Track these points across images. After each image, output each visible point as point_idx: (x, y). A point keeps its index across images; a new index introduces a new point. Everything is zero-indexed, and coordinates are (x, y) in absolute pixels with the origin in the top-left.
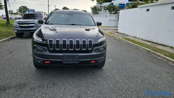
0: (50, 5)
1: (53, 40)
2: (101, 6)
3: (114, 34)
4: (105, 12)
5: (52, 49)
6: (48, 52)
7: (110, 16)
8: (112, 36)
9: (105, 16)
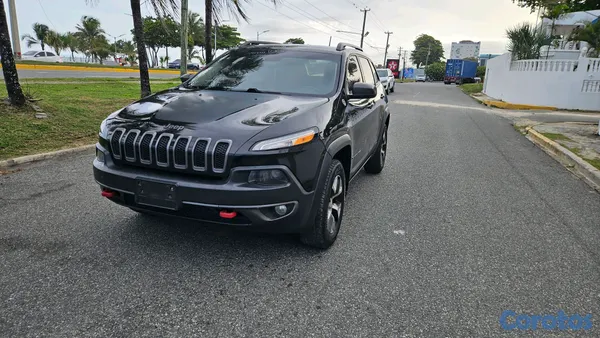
0: (367, 34)
1: (124, 130)
2: (553, 27)
3: (566, 142)
4: (574, 50)
5: (118, 157)
6: (111, 164)
7: (591, 66)
8: (552, 147)
9: (566, 67)
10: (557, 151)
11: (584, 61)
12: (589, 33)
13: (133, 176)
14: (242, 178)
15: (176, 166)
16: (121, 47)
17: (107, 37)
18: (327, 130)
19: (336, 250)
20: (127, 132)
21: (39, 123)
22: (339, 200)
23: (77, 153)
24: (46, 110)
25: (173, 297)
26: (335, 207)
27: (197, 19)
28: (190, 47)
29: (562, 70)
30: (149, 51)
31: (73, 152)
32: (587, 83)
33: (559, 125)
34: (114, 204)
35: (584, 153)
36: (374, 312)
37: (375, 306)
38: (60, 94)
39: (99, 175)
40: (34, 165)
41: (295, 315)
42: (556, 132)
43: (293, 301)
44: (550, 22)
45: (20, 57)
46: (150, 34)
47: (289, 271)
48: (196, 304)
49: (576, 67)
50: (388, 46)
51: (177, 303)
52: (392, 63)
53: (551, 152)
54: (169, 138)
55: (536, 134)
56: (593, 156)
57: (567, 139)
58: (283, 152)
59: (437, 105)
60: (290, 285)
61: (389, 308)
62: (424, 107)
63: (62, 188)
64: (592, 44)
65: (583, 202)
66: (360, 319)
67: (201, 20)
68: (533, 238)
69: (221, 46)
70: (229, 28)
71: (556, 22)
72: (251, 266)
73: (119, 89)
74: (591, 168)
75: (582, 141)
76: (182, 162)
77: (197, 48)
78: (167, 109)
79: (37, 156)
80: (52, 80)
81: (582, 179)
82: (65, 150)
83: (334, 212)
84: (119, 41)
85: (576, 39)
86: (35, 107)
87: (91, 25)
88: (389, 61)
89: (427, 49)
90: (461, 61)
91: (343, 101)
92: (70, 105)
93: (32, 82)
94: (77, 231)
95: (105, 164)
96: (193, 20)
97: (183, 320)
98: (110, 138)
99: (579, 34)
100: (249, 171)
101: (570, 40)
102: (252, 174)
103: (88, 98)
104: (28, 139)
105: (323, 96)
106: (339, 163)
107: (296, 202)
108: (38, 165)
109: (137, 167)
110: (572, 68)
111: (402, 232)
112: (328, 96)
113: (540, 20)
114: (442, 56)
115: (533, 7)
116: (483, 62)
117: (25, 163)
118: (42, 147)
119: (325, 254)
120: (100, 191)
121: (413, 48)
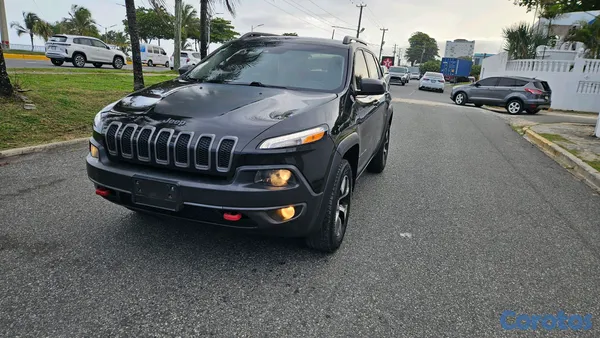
0: (363, 29)
1: (120, 124)
2: (550, 26)
3: (564, 143)
4: (570, 50)
5: (114, 153)
6: (106, 160)
7: (587, 68)
8: (550, 148)
9: (562, 68)
10: (555, 152)
11: (580, 62)
12: (584, 34)
13: (131, 174)
14: (248, 178)
15: (178, 164)
16: (112, 38)
17: (98, 28)
18: (336, 128)
19: (342, 253)
20: (123, 126)
21: (28, 114)
22: (346, 201)
23: (67, 146)
24: (35, 101)
25: (172, 304)
26: (342, 209)
27: (191, 10)
28: (184, 40)
29: (559, 70)
30: (142, 42)
31: (64, 145)
32: (582, 84)
33: (556, 126)
34: (107, 202)
35: (583, 155)
36: (386, 322)
37: (387, 314)
38: (50, 84)
39: (93, 171)
40: (22, 159)
41: (304, 324)
42: (553, 133)
43: (301, 310)
44: (547, 21)
45: (8, 46)
46: (143, 25)
47: (295, 276)
48: (198, 312)
49: (572, 67)
50: (383, 43)
51: (178, 311)
52: (387, 61)
53: (551, 154)
54: (169, 134)
55: (533, 133)
56: (592, 158)
57: (565, 140)
58: (291, 151)
59: (434, 104)
60: (297, 291)
61: (401, 317)
62: (422, 105)
63: (52, 184)
64: (588, 45)
65: (587, 205)
66: (373, 329)
67: (194, 12)
68: (541, 242)
69: (215, 40)
70: (223, 21)
71: (553, 22)
72: (255, 270)
73: (111, 81)
74: (592, 171)
75: (580, 143)
76: (183, 160)
77: (190, 41)
78: (164, 102)
79: (26, 149)
80: (42, 70)
81: (582, 181)
82: (55, 143)
83: (341, 214)
84: (110, 32)
85: (572, 40)
86: (23, 97)
87: (82, 15)
88: (384, 58)
89: (422, 47)
90: (455, 60)
91: (352, 97)
92: (61, 96)
93: (20, 72)
94: (68, 230)
95: (100, 160)
96: (186, 12)
97: (184, 330)
98: (106, 132)
99: (575, 35)
100: (256, 171)
101: (565, 40)
102: (259, 174)
103: (80, 90)
104: (16, 132)
105: (332, 92)
106: (347, 163)
107: (304, 204)
108: (27, 158)
109: (134, 164)
110: (568, 68)
111: (409, 235)
112: (336, 92)
113: (537, 20)
114: (436, 54)
115: (529, 6)
116: (477, 61)
117: (14, 157)
118: (31, 140)
119: (331, 258)
120: (94, 189)
121: (408, 45)
